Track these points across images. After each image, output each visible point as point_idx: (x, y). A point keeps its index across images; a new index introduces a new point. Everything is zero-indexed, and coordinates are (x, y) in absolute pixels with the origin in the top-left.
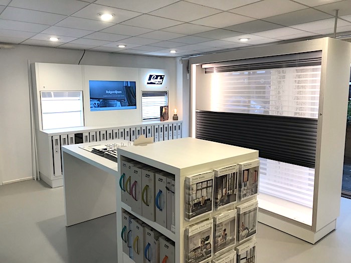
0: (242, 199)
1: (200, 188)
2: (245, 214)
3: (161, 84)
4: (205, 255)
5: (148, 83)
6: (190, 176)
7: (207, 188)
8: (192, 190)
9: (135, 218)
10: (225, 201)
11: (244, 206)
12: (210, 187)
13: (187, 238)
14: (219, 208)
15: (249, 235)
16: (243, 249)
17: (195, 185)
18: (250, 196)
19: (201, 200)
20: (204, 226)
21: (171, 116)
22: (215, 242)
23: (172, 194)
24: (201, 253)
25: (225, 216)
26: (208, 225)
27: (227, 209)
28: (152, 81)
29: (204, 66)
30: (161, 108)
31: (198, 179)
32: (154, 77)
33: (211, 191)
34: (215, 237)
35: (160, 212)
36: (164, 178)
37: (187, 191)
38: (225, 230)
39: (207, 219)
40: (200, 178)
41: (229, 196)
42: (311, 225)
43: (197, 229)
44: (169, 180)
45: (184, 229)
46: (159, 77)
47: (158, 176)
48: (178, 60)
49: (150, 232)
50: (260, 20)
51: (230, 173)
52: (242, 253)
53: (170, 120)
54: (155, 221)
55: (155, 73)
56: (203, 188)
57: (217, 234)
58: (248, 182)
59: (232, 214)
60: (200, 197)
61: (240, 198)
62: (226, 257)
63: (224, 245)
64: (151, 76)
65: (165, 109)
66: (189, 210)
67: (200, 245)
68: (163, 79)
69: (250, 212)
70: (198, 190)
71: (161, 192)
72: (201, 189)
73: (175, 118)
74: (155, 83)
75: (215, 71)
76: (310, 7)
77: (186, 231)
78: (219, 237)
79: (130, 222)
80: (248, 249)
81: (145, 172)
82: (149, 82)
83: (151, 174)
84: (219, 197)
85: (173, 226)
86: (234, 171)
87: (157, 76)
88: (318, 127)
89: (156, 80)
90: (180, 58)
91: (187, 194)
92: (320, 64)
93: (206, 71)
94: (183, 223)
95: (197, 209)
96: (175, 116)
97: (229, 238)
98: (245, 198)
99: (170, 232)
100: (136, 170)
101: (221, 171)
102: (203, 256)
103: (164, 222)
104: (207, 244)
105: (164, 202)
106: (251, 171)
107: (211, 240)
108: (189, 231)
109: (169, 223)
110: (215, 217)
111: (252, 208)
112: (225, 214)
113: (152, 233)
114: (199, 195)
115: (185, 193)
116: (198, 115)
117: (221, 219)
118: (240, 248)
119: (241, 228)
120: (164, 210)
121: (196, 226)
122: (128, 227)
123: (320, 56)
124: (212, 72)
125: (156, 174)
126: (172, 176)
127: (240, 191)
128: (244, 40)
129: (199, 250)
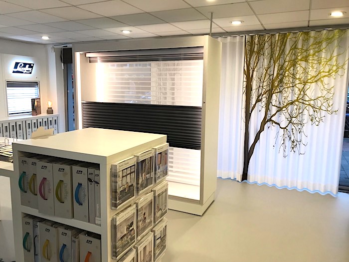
0: (157, 181)
1: (125, 174)
2: (159, 195)
3: (31, 73)
4: (129, 241)
5: (14, 72)
6: (116, 163)
7: (130, 174)
8: (119, 177)
9: (42, 220)
10: (144, 185)
11: (158, 188)
12: (133, 172)
13: (114, 227)
14: (140, 192)
15: (162, 215)
16: (158, 229)
17: (121, 172)
18: (163, 178)
19: (126, 186)
20: (129, 212)
21: (44, 109)
22: (137, 227)
23: (96, 184)
24: (127, 241)
25: (145, 200)
26: (131, 211)
27: (145, 193)
28: (19, 69)
29: (88, 55)
30: (33, 101)
31: (124, 166)
32: (21, 65)
33: (133, 176)
34: (137, 222)
35: (80, 206)
36: (84, 170)
37: (113, 179)
38: (144, 214)
39: (130, 206)
40: (125, 164)
41: (147, 180)
42: (199, 200)
43: (123, 216)
44: (91, 170)
45: (111, 219)
46: (27, 66)
47: (76, 168)
48: (50, 48)
49: (66, 231)
50: (148, 13)
51: (148, 157)
52: (158, 234)
53: (44, 114)
54: (73, 217)
55: (22, 60)
56: (128, 174)
57: (139, 219)
58: (161, 165)
59: (150, 197)
60: (125, 183)
61: (155, 181)
62: (146, 240)
63: (144, 229)
64: (17, 64)
65: (37, 102)
66: (116, 198)
67: (125, 233)
68: (32, 67)
69: (163, 193)
70: (124, 176)
71: (80, 185)
72: (126, 176)
73: (50, 111)
74: (22, 73)
75: (99, 61)
76: (193, 7)
77: (113, 221)
78: (141, 221)
79: (35, 226)
80: (162, 229)
81: (57, 166)
82: (16, 70)
83: (67, 168)
84: (140, 181)
85: (99, 219)
86: (151, 155)
87: (25, 65)
88: (202, 113)
89: (24, 69)
90: (51, 46)
91: (114, 183)
92: (202, 58)
93: (90, 60)
94: (110, 212)
95: (123, 196)
96: (50, 109)
97: (148, 221)
98: (160, 180)
99: (95, 225)
100: (44, 165)
101: (142, 155)
102: (128, 243)
103: (85, 216)
104: (131, 230)
105: (85, 195)
106: (163, 154)
107: (134, 226)
108: (117, 220)
109: (92, 215)
110: (137, 202)
111: (164, 189)
112: (144, 198)
113: (69, 232)
114: (124, 182)
115: (111, 181)
116: (85, 107)
117: (142, 203)
118: (155, 229)
119: (156, 210)
120: (85, 204)
121: (122, 214)
122: (31, 234)
123: (202, 52)
124: (96, 62)
125: (73, 167)
126: (97, 166)
127: (155, 174)
128: (127, 32)
129: (125, 238)
